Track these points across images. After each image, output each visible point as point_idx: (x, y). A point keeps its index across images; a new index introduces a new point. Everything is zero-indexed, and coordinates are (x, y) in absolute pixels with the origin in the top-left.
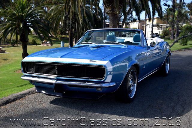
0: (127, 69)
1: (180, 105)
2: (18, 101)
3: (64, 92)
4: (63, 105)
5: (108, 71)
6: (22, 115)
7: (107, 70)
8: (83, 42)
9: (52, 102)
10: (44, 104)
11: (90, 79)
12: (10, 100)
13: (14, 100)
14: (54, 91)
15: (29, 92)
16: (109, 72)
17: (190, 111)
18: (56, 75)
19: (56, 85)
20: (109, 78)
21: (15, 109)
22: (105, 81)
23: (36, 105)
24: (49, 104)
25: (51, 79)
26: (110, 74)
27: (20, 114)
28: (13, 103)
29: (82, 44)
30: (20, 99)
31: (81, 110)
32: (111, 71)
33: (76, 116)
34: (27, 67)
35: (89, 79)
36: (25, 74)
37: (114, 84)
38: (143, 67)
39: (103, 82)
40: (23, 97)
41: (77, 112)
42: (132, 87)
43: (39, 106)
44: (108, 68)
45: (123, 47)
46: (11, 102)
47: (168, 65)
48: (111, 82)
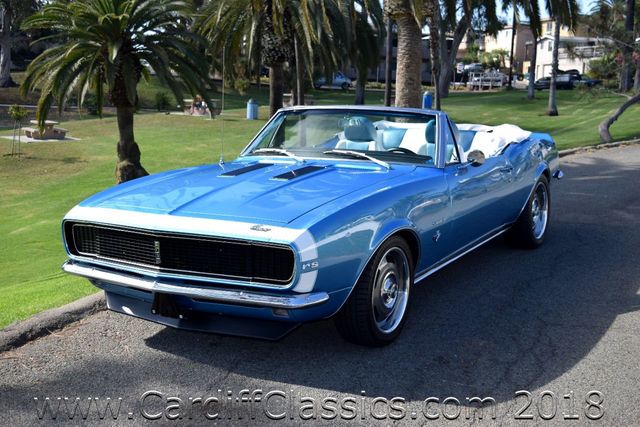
0: (371, 248)
2: (54, 335)
3: (181, 317)
4: (181, 353)
5: (303, 260)
6: (55, 383)
7: (299, 256)
8: (261, 150)
9: (151, 342)
10: (127, 347)
11: (253, 280)
12: (31, 331)
13: (44, 332)
14: (154, 312)
15: (94, 305)
16: (306, 263)
18: (156, 265)
19: (158, 294)
20: (306, 282)
21: (42, 362)
22: (296, 290)
23: (105, 351)
24: (143, 344)
25: (147, 279)
26: (309, 270)
27: (52, 379)
28: (41, 342)
29: (258, 154)
30: (62, 328)
31: (230, 371)
32: (311, 262)
33: (210, 388)
34: (80, 237)
35: (248, 280)
36: (73, 257)
37: (323, 297)
38: (435, 233)
39: (290, 293)
40: (72, 321)
41: (214, 373)
43: (114, 354)
44: (302, 251)
45: (379, 168)
46: (33, 338)
48: (315, 290)
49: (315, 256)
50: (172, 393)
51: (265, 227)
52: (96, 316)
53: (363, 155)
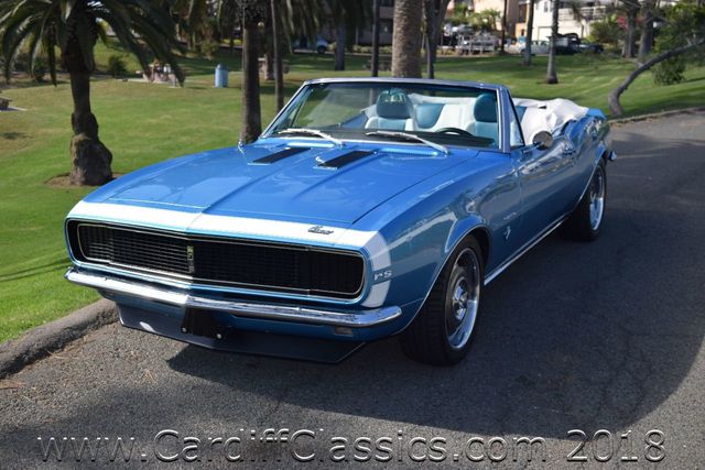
0: (446, 251)
1: (630, 373)
2: (55, 356)
3: (219, 336)
4: (215, 378)
5: (376, 268)
6: (70, 421)
7: (370, 263)
8: (290, 130)
9: (175, 363)
10: (147, 371)
11: (311, 293)
12: (27, 352)
13: (43, 353)
14: (184, 330)
15: (98, 317)
16: (378, 272)
17: (662, 400)
18: (188, 274)
19: (191, 311)
20: (378, 294)
21: (48, 392)
22: (365, 304)
23: (121, 378)
24: (168, 372)
25: (175, 290)
26: (381, 280)
27: (65, 415)
28: (40, 365)
29: (284, 135)
30: (63, 348)
31: (280, 399)
32: (383, 270)
35: (306, 293)
36: (79, 263)
37: (395, 313)
38: (506, 230)
39: (359, 308)
40: (73, 338)
41: (263, 404)
42: (461, 311)
43: (132, 382)
44: (373, 257)
45: (435, 153)
46: (31, 362)
47: (601, 199)
48: (387, 304)
49: (387, 263)
50: (217, 431)
51: (326, 228)
52: (101, 331)
53: (415, 137)
